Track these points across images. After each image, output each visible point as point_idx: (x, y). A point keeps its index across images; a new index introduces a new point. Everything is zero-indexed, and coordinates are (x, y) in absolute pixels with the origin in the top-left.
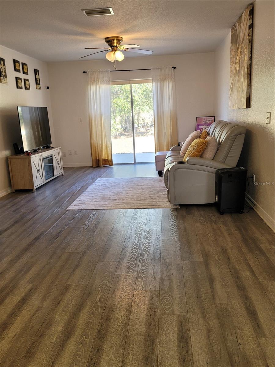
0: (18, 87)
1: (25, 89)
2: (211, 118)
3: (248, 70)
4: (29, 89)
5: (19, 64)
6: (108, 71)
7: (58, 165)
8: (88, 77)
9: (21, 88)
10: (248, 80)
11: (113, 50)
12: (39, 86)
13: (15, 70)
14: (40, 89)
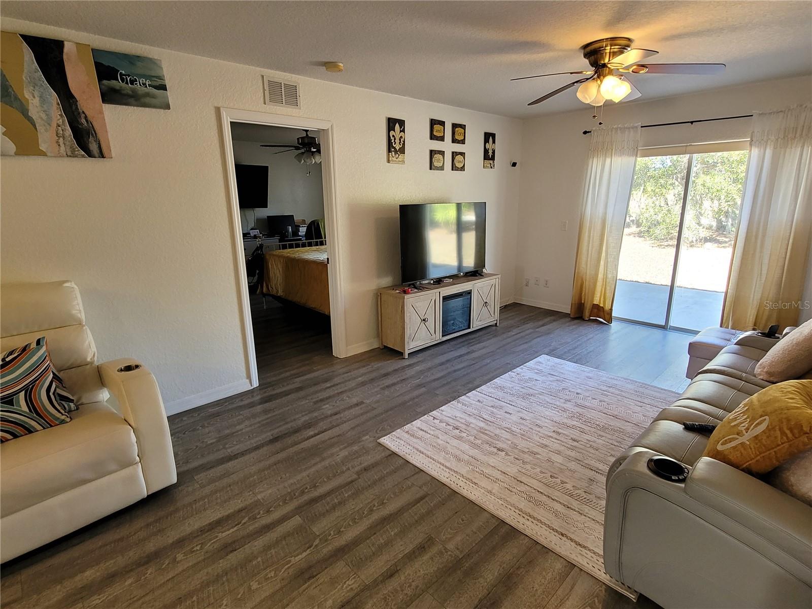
0: (432, 167)
1: (452, 170)
4: (463, 169)
5: (444, 126)
6: (636, 127)
7: (485, 308)
9: (441, 169)
11: (597, 76)
12: (490, 164)
13: (433, 137)
14: (491, 168)
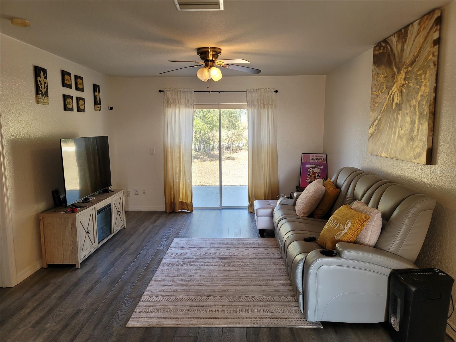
0: (66, 108)
1: (78, 111)
2: (322, 156)
3: (431, 107)
4: (84, 111)
5: (71, 77)
6: (192, 91)
7: (118, 216)
8: (165, 97)
9: (72, 110)
10: (431, 121)
11: (207, 66)
12: (99, 107)
13: (64, 85)
14: (100, 110)
